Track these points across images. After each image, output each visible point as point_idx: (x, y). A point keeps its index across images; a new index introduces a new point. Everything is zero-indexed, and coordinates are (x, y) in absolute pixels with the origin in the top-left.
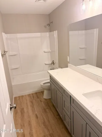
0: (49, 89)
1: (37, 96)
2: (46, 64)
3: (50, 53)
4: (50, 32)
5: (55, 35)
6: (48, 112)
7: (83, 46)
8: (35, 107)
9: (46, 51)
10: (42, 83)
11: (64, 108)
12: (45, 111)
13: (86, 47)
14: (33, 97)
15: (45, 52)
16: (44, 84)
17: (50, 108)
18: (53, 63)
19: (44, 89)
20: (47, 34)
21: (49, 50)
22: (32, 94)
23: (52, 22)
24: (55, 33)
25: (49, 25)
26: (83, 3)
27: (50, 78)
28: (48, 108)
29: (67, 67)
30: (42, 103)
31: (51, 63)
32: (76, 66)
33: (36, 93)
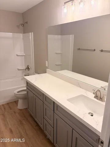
0: (26, 98)
1: (10, 107)
2: (19, 70)
3: (23, 57)
4: (24, 33)
5: (30, 37)
6: (25, 123)
7: (59, 52)
8: (8, 120)
9: (19, 55)
10: (16, 92)
11: (46, 117)
12: (21, 123)
13: (62, 52)
14: (5, 109)
15: (17, 56)
16: (18, 92)
17: (27, 119)
18: (28, 68)
19: (19, 98)
20: (21, 35)
21: (23, 54)
22: (3, 105)
23: (27, 23)
24: (31, 35)
25: (23, 25)
26: (65, 6)
27: (27, 85)
28: (24, 119)
29: (46, 72)
30: (17, 114)
31: (25, 68)
32: (55, 71)
33: (8, 104)
